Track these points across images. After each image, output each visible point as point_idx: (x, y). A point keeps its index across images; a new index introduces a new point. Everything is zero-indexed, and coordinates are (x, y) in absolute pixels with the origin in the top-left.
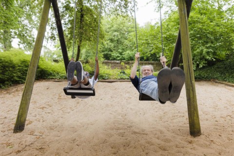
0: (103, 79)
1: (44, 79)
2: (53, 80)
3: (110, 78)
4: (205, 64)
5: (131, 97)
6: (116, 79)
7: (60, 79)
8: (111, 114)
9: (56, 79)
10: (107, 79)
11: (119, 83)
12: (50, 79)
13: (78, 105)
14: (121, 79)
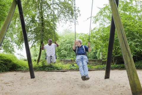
0: (58, 69)
1: (15, 71)
2: (21, 71)
3: (63, 69)
4: (135, 54)
5: (78, 78)
6: (68, 69)
7: (26, 70)
8: (60, 87)
9: (23, 70)
10: (61, 70)
11: (69, 72)
12: (19, 70)
13: (35, 82)
14: (71, 69)
